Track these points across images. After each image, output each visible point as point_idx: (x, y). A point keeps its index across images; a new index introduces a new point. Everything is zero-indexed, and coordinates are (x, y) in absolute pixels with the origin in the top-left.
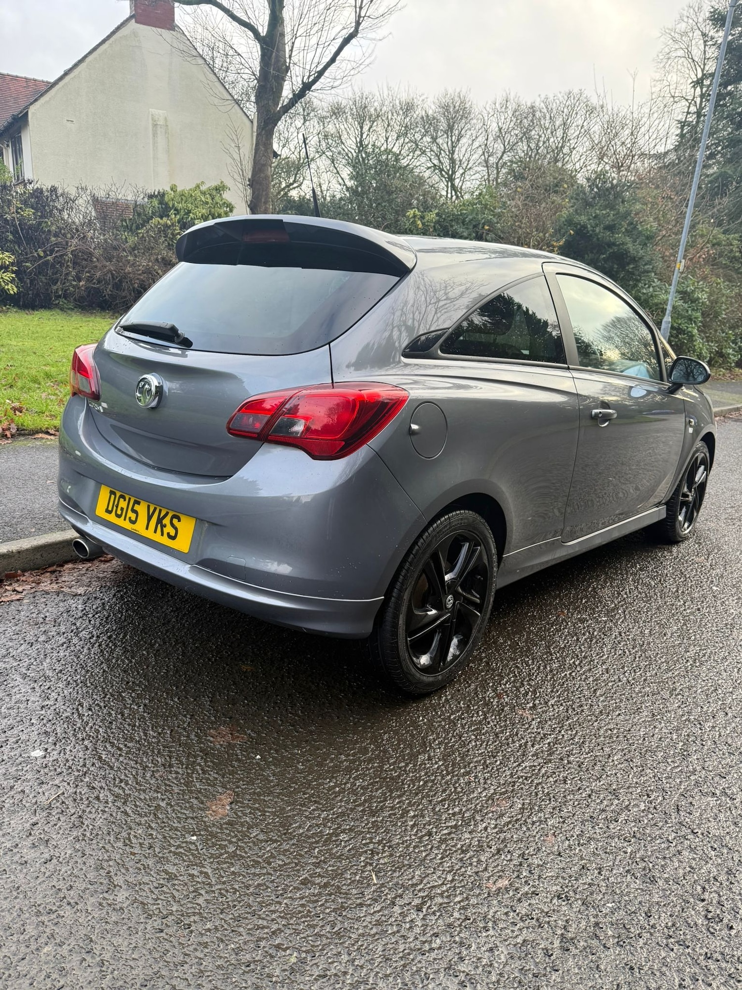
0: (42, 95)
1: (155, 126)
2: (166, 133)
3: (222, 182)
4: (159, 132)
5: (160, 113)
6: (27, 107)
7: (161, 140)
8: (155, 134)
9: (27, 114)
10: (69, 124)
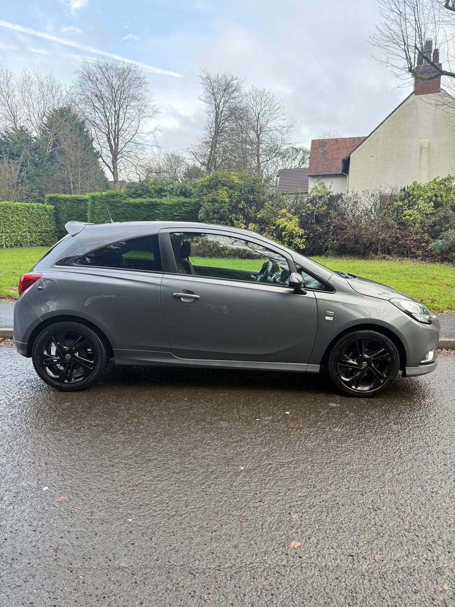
0: (358, 146)
1: (421, 149)
2: (428, 151)
3: (449, 175)
4: (423, 152)
5: (425, 141)
6: (350, 154)
7: (425, 156)
8: (421, 153)
9: (349, 158)
10: (371, 158)
